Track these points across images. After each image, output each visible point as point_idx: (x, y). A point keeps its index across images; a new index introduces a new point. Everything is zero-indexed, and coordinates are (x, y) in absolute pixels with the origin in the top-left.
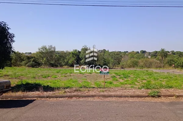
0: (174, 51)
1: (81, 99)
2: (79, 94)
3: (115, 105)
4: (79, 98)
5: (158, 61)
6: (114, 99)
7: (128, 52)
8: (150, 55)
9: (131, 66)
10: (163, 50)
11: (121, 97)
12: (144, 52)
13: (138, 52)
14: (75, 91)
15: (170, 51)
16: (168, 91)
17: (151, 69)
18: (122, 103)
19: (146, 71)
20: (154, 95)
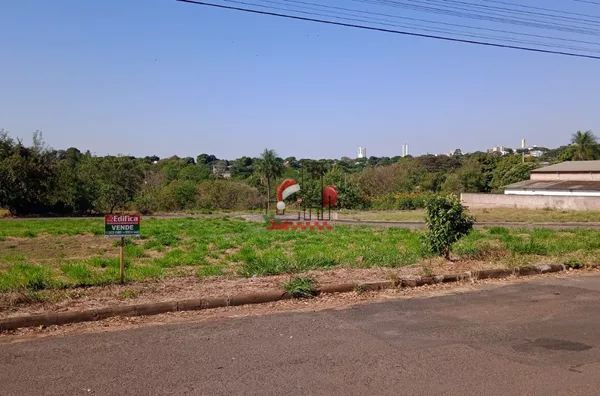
0: (294, 158)
1: (57, 331)
2: (41, 311)
3: (196, 336)
4: (44, 328)
5: (254, 188)
6: (178, 317)
7: (157, 159)
8: (228, 169)
9: (172, 204)
10: (269, 155)
11: (198, 306)
12: (209, 160)
13: (190, 161)
14: (19, 302)
15: (284, 159)
16: (333, 274)
17: (236, 213)
18: (213, 325)
19: (225, 219)
20: (301, 290)
